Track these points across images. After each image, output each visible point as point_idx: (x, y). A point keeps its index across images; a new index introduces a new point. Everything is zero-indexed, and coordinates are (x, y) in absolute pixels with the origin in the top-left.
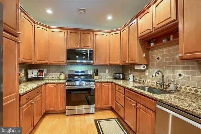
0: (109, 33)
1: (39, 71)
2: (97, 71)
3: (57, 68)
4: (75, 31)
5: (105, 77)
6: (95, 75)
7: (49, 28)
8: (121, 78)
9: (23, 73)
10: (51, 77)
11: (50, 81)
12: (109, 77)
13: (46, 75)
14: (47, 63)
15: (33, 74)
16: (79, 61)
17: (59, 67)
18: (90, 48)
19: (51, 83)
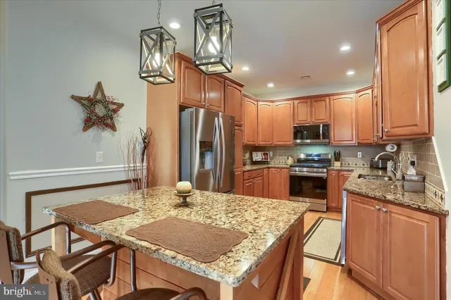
0: (357, 93)
1: (264, 154)
2: (339, 154)
3: (285, 150)
4: (302, 101)
5: (356, 164)
6: (336, 160)
7: (272, 102)
8: (380, 166)
9: (247, 155)
10: (276, 161)
11: (273, 166)
12: (364, 165)
13: (271, 159)
14: (271, 144)
15: (258, 156)
16: (309, 141)
17: (286, 148)
18: (325, 121)
19: (274, 168)
